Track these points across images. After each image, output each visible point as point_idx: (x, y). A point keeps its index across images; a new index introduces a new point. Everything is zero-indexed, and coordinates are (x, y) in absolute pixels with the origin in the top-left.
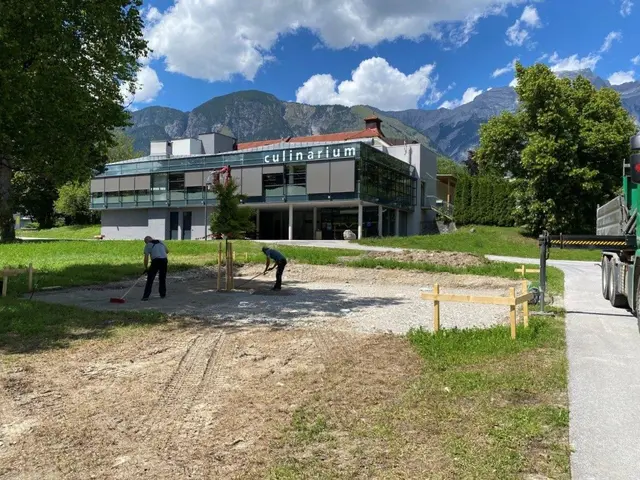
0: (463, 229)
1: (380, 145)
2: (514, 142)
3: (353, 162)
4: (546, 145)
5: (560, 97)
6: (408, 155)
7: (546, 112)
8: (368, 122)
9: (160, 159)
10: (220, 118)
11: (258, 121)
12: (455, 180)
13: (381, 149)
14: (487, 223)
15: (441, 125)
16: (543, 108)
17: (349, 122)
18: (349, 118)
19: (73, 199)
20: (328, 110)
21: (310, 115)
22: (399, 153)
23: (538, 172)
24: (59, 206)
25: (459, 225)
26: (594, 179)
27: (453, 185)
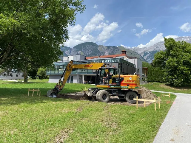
0: (150, 83)
1: (126, 59)
2: (164, 59)
3: (118, 63)
4: (173, 60)
5: (177, 47)
6: (133, 61)
7: (173, 51)
8: (122, 52)
9: (66, 61)
10: (81, 49)
11: (91, 51)
12: (148, 69)
13: (126, 60)
14: (157, 82)
15: (145, 52)
16: (172, 50)
17: (117, 51)
18: (117, 50)
19: (42, 71)
20: (111, 47)
21: (106, 49)
22: (131, 61)
23: (171, 67)
24: (38, 73)
25: (148, 82)
26: (188, 70)
27: (147, 70)
